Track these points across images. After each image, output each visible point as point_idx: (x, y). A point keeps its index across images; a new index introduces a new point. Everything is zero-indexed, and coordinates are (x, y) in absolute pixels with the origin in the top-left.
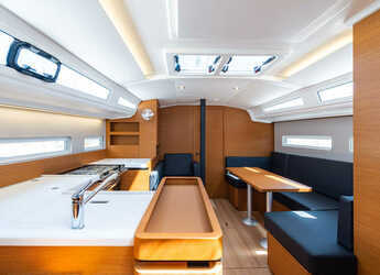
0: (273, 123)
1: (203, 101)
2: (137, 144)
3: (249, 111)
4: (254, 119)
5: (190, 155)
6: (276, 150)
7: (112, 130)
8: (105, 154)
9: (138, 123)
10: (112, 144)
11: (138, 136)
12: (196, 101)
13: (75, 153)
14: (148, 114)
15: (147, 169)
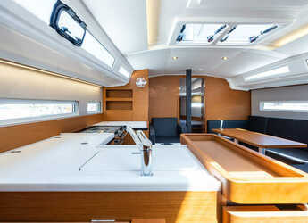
0: (250, 91)
1: (189, 71)
4: (233, 87)
6: (253, 115)
7: (107, 96)
8: (102, 117)
9: (131, 91)
10: (107, 109)
11: (131, 102)
12: (183, 71)
13: (82, 115)
14: (141, 82)
15: (147, 129)
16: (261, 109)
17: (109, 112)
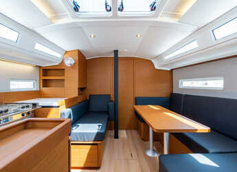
0: (172, 70)
1: (116, 52)
2: (63, 86)
3: (153, 61)
4: (157, 67)
5: (109, 96)
6: (175, 91)
9: (64, 70)
11: (63, 80)
12: (111, 53)
14: (69, 62)
15: (58, 107)
16: (180, 87)
17: (45, 90)
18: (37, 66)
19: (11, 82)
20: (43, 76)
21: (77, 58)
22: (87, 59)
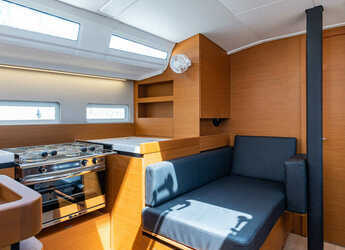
2: (172, 115)
15: (142, 156)
18: (129, 81)
19: (88, 110)
20: (140, 97)
21: (197, 53)
22: (229, 53)
